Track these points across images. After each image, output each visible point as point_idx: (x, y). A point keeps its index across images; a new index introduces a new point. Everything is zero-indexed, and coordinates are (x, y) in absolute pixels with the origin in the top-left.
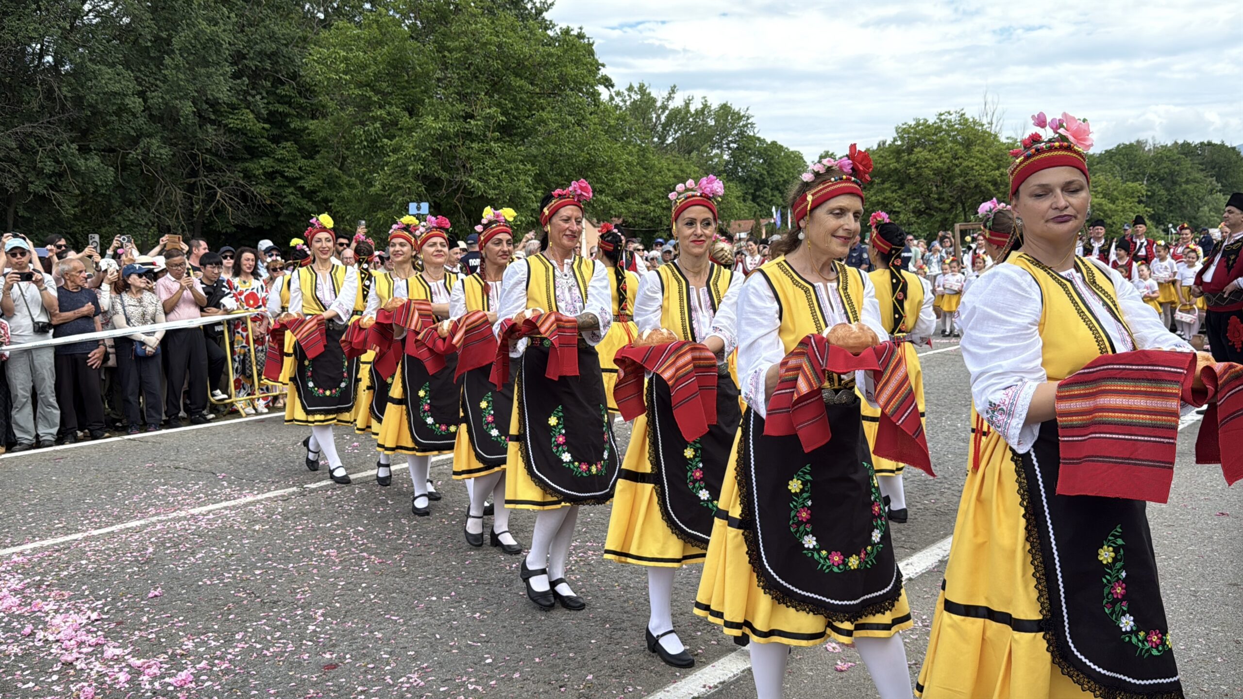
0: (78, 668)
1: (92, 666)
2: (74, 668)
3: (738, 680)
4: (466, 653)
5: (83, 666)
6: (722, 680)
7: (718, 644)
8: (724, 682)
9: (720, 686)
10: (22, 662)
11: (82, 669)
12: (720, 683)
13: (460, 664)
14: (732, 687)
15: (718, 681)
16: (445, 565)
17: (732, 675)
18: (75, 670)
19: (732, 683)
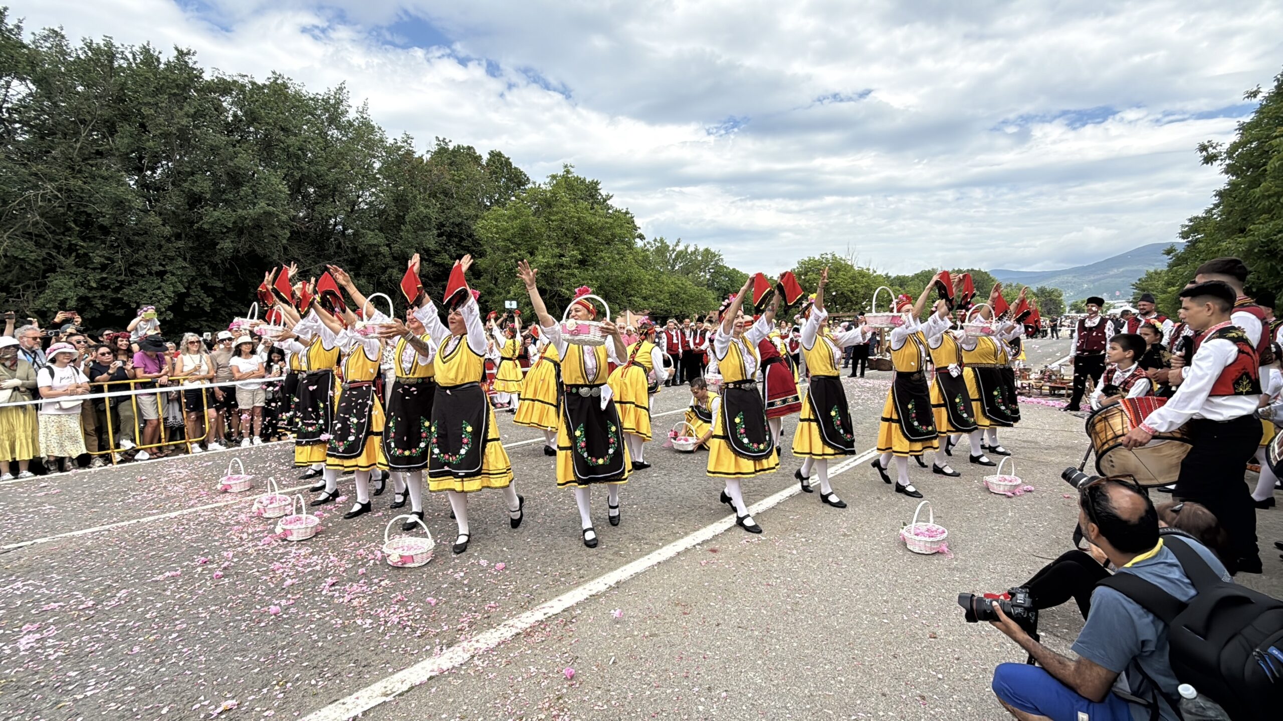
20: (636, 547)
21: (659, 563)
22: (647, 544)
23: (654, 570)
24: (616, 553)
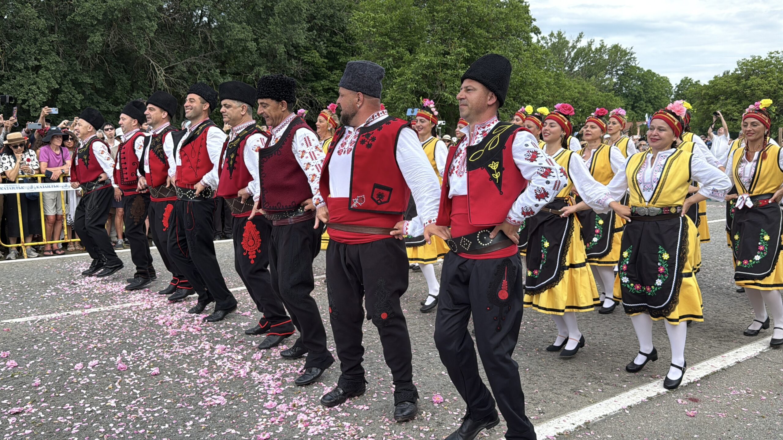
0: (218, 364)
1: (225, 364)
2: (216, 364)
3: (616, 415)
4: (439, 379)
5: (221, 363)
6: (605, 414)
7: (603, 392)
8: (607, 415)
9: (604, 417)
10: (188, 359)
11: (220, 366)
12: (604, 415)
13: (435, 385)
14: (612, 419)
15: (603, 414)
16: (425, 326)
17: (612, 411)
18: (217, 365)
19: (611, 416)
20: (595, 386)
21: (630, 407)
22: (608, 384)
23: (626, 414)
24: (574, 391)
